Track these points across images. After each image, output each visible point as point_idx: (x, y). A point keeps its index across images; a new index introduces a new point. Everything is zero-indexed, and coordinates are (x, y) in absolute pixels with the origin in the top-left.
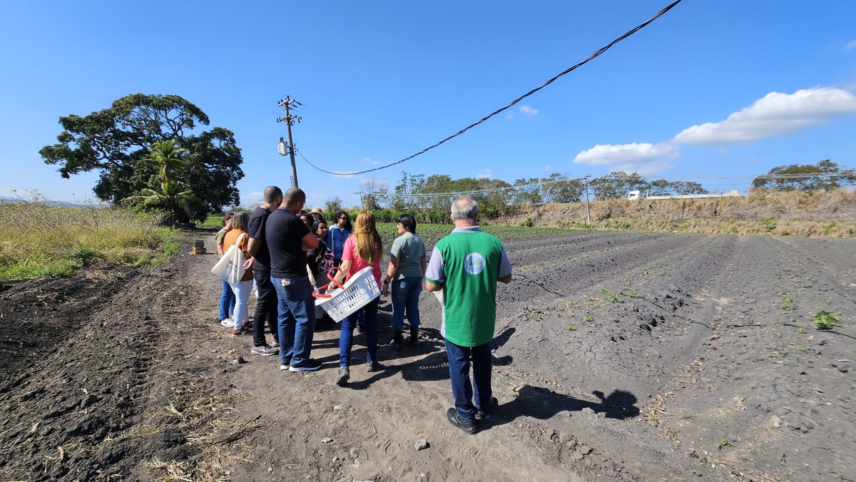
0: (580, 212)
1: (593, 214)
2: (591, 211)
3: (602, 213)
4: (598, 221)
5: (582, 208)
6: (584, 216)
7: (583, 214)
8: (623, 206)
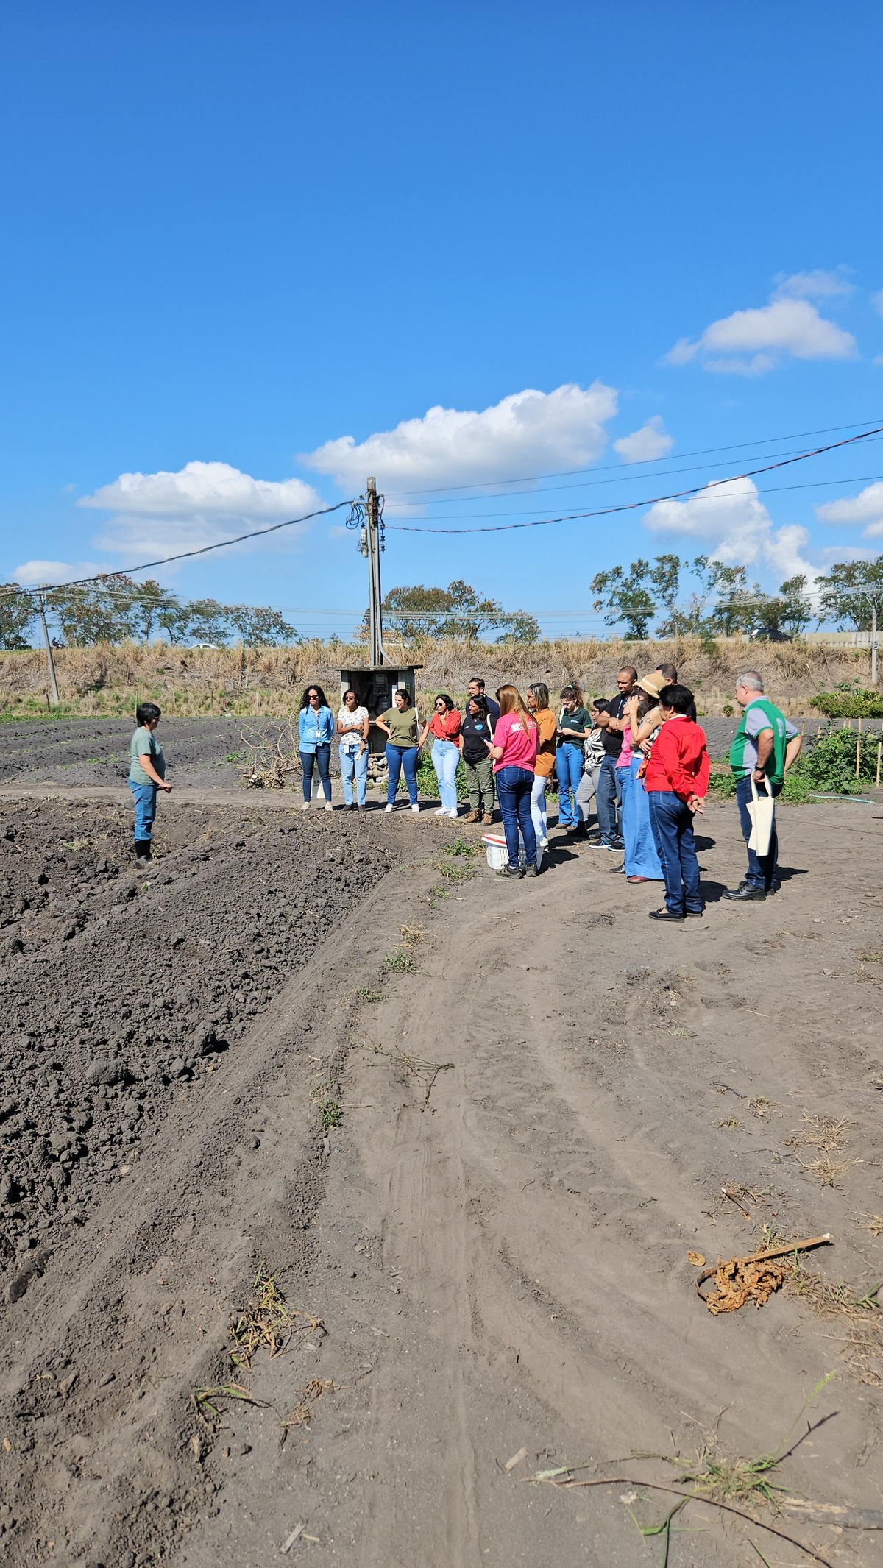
0: (31, 675)
1: (63, 679)
2: (58, 671)
3: (83, 678)
4: (76, 697)
5: (35, 663)
6: (42, 685)
7: (39, 680)
8: (129, 660)
